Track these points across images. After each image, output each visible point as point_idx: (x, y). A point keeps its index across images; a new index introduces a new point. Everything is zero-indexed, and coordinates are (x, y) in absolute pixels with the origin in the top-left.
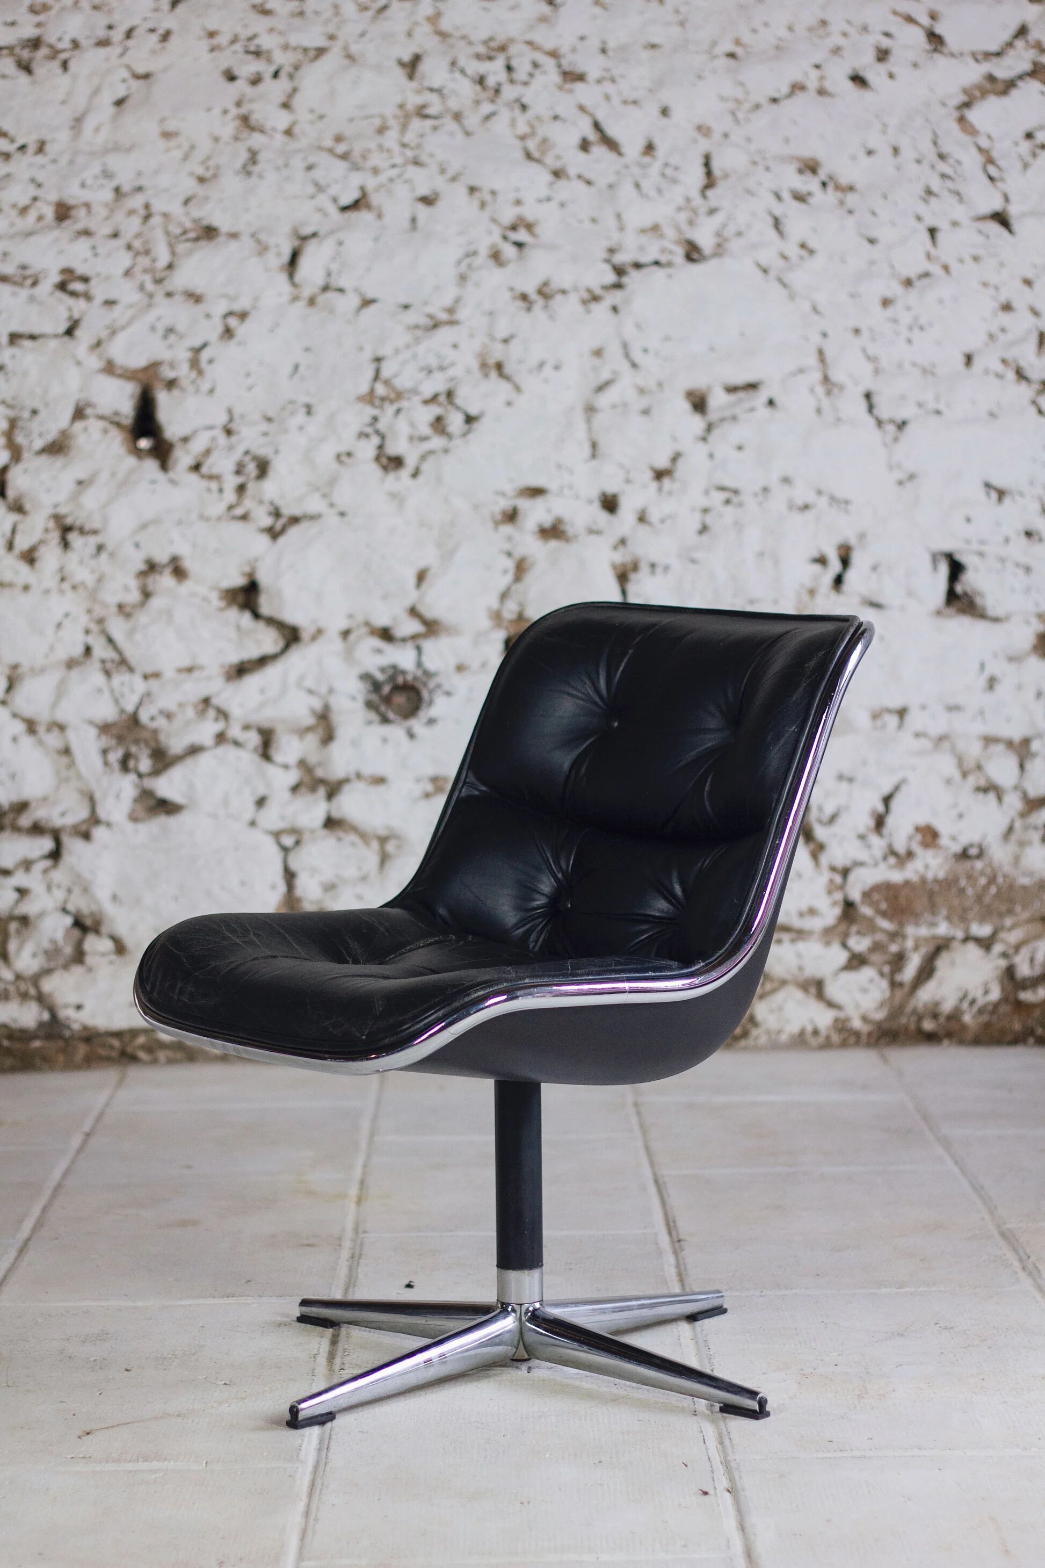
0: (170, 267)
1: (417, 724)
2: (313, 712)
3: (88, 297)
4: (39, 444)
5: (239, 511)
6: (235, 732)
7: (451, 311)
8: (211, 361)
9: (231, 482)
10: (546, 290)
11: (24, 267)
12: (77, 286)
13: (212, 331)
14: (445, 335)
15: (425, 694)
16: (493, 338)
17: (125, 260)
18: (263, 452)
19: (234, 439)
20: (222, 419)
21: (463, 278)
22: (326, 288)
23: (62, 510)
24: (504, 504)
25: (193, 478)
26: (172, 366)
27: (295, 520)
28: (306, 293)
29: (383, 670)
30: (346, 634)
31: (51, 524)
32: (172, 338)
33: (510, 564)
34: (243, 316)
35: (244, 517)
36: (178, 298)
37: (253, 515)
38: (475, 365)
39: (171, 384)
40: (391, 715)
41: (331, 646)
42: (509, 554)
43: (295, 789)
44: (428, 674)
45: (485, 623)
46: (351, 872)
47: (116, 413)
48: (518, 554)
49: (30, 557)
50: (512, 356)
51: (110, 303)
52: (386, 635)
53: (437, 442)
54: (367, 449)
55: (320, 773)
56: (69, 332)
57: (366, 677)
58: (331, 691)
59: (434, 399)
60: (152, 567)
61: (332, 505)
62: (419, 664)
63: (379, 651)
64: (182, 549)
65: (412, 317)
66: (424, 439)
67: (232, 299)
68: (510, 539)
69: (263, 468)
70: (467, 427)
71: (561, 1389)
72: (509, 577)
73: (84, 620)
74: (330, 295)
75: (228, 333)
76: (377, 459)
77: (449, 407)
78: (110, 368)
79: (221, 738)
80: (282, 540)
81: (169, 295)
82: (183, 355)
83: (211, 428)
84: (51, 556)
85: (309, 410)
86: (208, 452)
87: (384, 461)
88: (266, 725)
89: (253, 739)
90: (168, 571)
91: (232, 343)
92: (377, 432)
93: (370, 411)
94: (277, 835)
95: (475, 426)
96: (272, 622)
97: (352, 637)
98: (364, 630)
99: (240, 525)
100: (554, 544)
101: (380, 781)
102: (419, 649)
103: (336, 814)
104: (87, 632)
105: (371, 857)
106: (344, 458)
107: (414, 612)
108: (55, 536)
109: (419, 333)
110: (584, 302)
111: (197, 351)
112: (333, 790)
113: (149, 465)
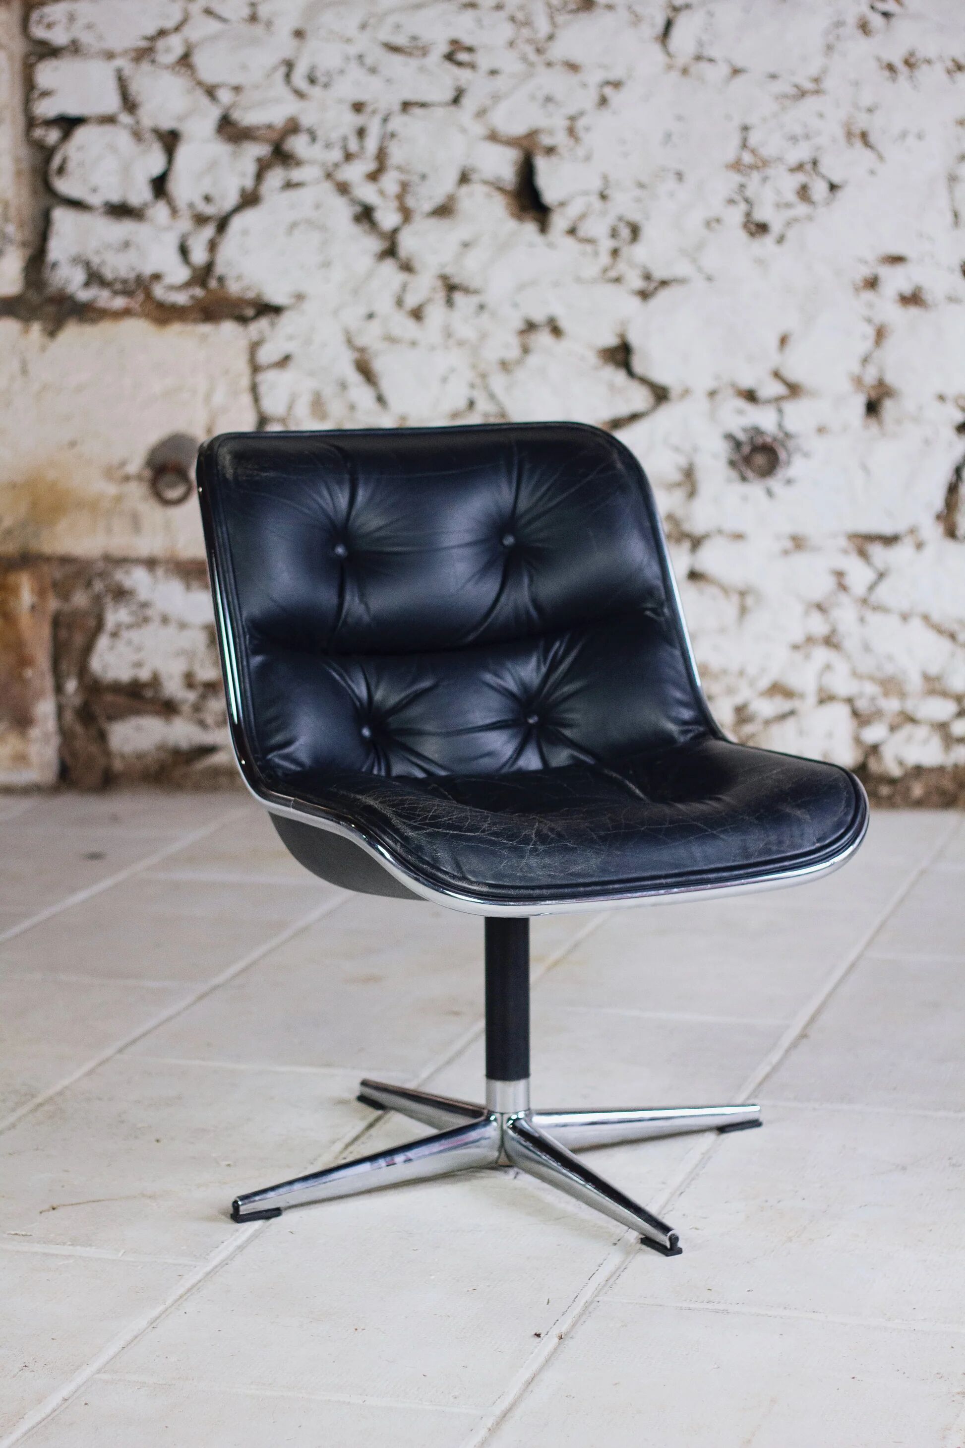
0: (551, 37)
1: (775, 483)
2: (680, 469)
3: (472, 66)
4: (428, 206)
5: (613, 274)
7: (816, 80)
8: (587, 129)
9: (606, 244)
10: (913, 60)
11: (414, 38)
12: (462, 56)
13: (587, 100)
14: (811, 104)
15: (782, 455)
16: (856, 106)
17: (507, 31)
18: (635, 216)
19: (609, 203)
20: (596, 184)
21: (829, 48)
22: (699, 58)
23: (449, 270)
24: (866, 271)
25: (569, 241)
26: (551, 133)
27: (664, 283)
28: (681, 61)
29: (745, 430)
30: (712, 394)
31: (439, 283)
32: (551, 107)
33: (870, 332)
34: (617, 85)
35: (618, 280)
36: (558, 68)
37: (626, 277)
38: (840, 133)
39: (550, 151)
40: (749, 475)
41: (698, 404)
42: (869, 321)
44: (788, 435)
45: (846, 386)
46: (712, 623)
47: (499, 179)
48: (878, 318)
49: (417, 314)
50: (876, 125)
51: (493, 72)
52: (750, 396)
53: (802, 209)
54: (735, 216)
55: (686, 527)
56: (456, 100)
57: (730, 437)
58: (695, 449)
59: (800, 167)
60: (531, 327)
61: (700, 269)
62: (780, 426)
63: (740, 412)
64: (559, 310)
65: (779, 87)
66: (788, 205)
67: (605, 67)
68: (870, 306)
69: (635, 231)
70: (831, 195)
72: (869, 344)
73: (469, 375)
74: (704, 66)
75: (603, 101)
76: (745, 225)
77: (814, 177)
78: (493, 137)
80: (652, 302)
81: (549, 64)
82: (559, 123)
83: (586, 193)
84: (436, 313)
85: (680, 176)
86: (583, 216)
87: (753, 228)
90: (547, 329)
91: (608, 111)
92: (747, 201)
93: (737, 178)
95: (840, 194)
96: (644, 381)
97: (719, 397)
98: (730, 391)
99: (611, 288)
100: (914, 311)
101: (739, 537)
102: (780, 411)
103: (697, 567)
104: (472, 386)
105: (730, 608)
106: (714, 225)
107: (777, 375)
108: (441, 295)
109: (788, 103)
110: (949, 72)
111: (572, 119)
112: (696, 544)
113: (530, 228)
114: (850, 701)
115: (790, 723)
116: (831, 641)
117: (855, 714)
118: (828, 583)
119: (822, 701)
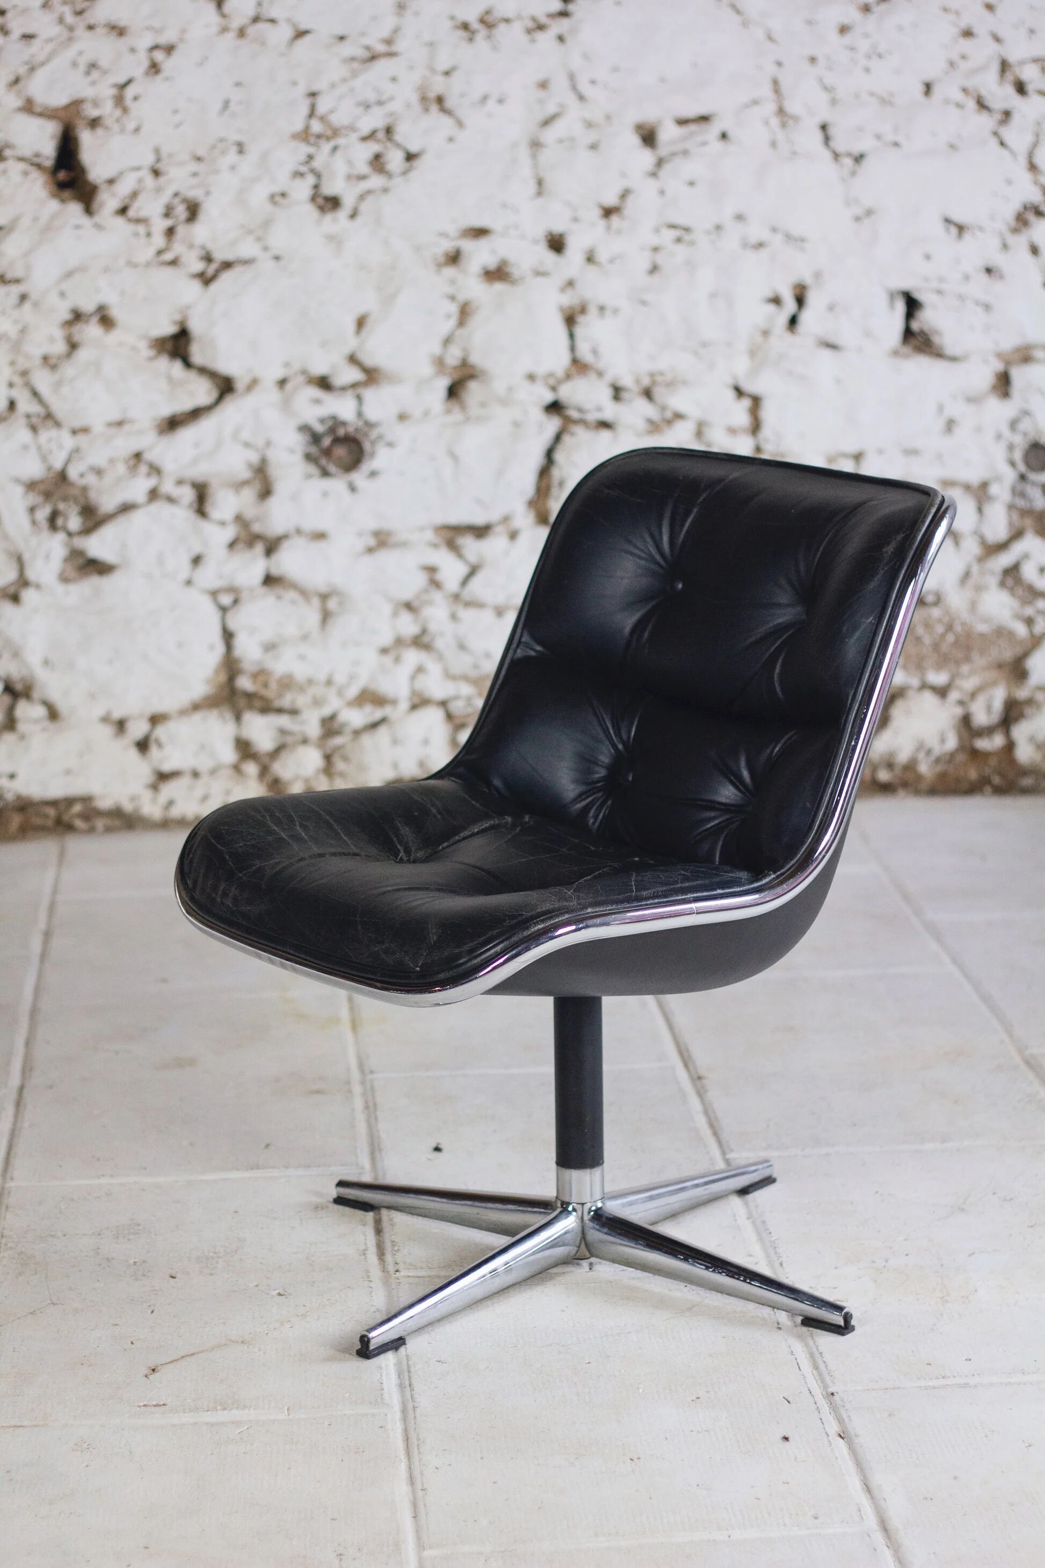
1: (358, 477)
2: (250, 466)
3: (5, 31)
5: (168, 256)
6: (168, 487)
7: (389, 42)
8: (136, 98)
9: (160, 225)
10: (489, 19)
13: (136, 66)
14: (383, 67)
15: (367, 446)
16: (433, 70)
18: (195, 193)
19: (162, 180)
20: (149, 159)
21: (401, 7)
22: (256, 19)
24: (447, 246)
25: (120, 221)
26: (96, 103)
27: (227, 265)
28: (236, 23)
29: (322, 421)
30: (282, 383)
32: (95, 74)
33: (454, 309)
34: (169, 49)
35: (174, 263)
36: (100, 31)
37: (183, 260)
38: (414, 98)
39: (94, 123)
40: (332, 468)
41: (267, 396)
42: (452, 298)
43: (232, 545)
44: (369, 425)
45: (427, 370)
46: (291, 630)
47: (37, 155)
48: (462, 297)
50: (454, 90)
51: (28, 37)
52: (324, 383)
53: (376, 181)
54: (303, 189)
55: (257, 528)
57: (305, 429)
58: (268, 444)
59: (372, 136)
60: (77, 317)
61: (266, 249)
62: (360, 414)
63: (317, 401)
64: (111, 298)
65: (348, 49)
66: (362, 178)
67: (158, 31)
68: (453, 282)
69: (193, 211)
70: (407, 165)
71: (629, 1296)
72: (452, 322)
73: (7, 373)
74: (261, 26)
75: (154, 68)
76: (313, 199)
77: (388, 144)
78: (29, 107)
79: (153, 494)
80: (214, 287)
81: (91, 28)
82: (106, 91)
83: (138, 169)
85: (241, 148)
86: (134, 195)
87: (320, 201)
88: (200, 479)
89: (187, 495)
90: (95, 320)
91: (159, 78)
92: (313, 171)
93: (305, 149)
94: (214, 594)
95: (416, 163)
96: (205, 371)
97: (289, 386)
98: (301, 379)
99: (169, 270)
100: (499, 286)
101: (320, 536)
102: (359, 398)
103: (275, 572)
104: (11, 385)
105: (312, 616)
106: (278, 199)
107: (353, 359)
109: (355, 65)
110: (529, 31)
111: (123, 86)
112: (271, 547)
113: (75, 209)
114: (443, 704)
115: (383, 731)
116: (421, 642)
117: (449, 717)
118: (421, 580)
119: (414, 707)
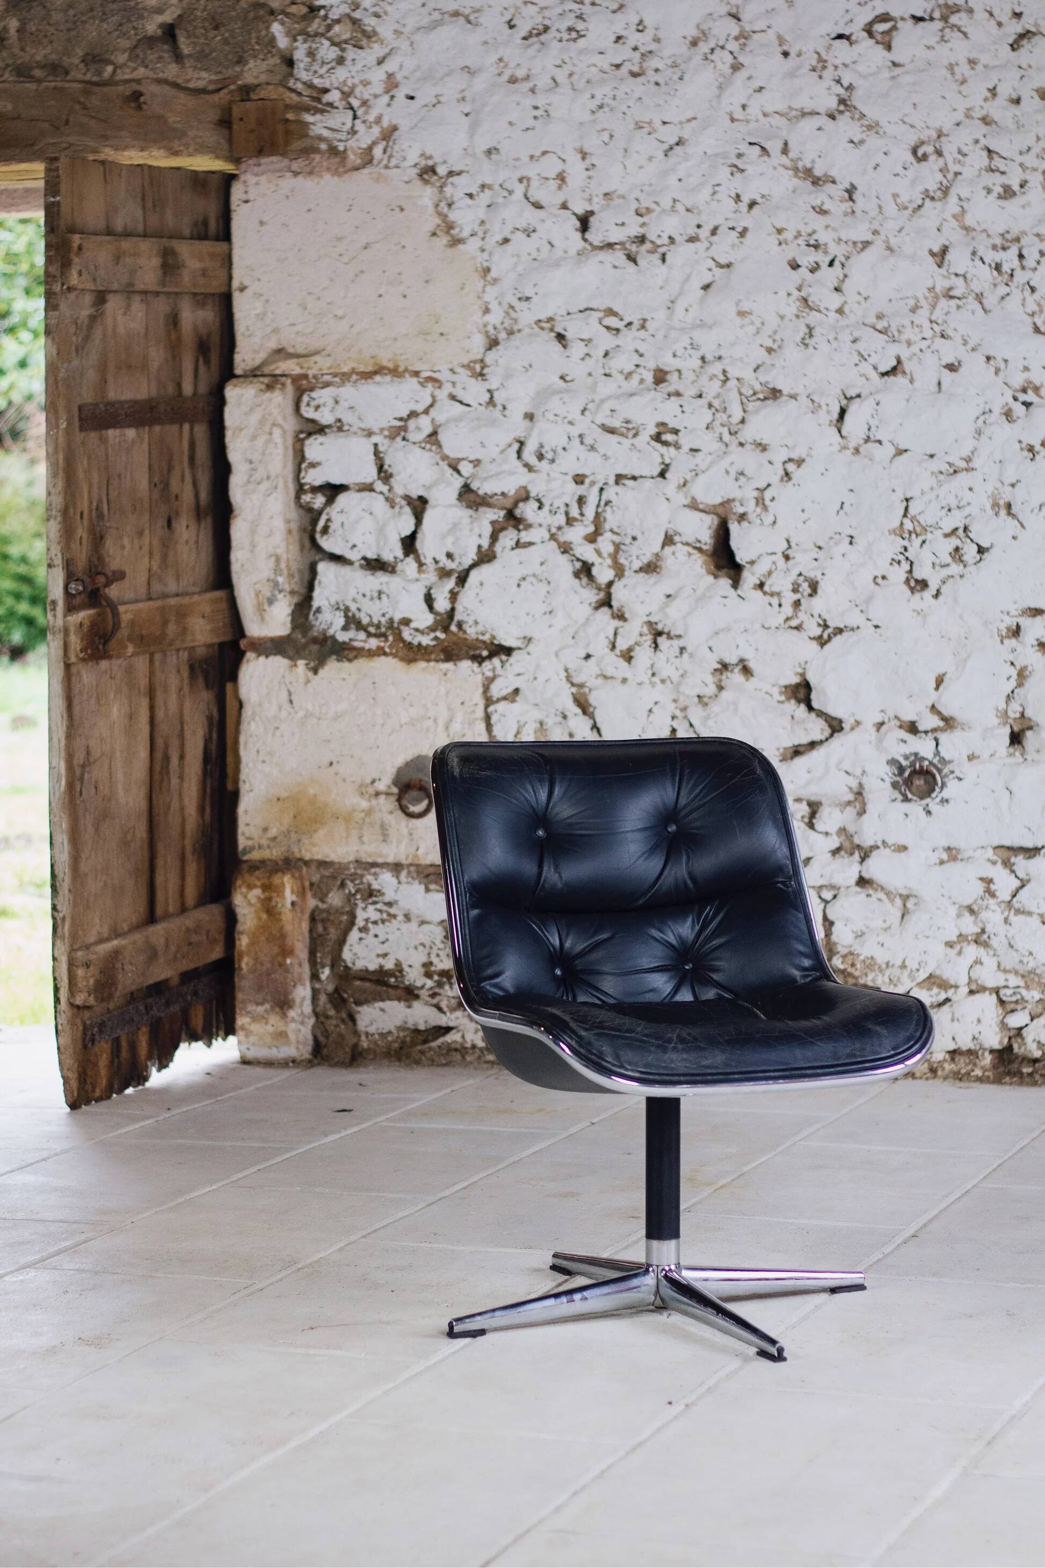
0: (743, 421)
1: (932, 803)
2: (851, 789)
3: (677, 446)
4: (637, 565)
5: (794, 623)
7: (968, 460)
8: (773, 499)
9: (789, 598)
11: (628, 422)
12: (668, 437)
13: (773, 475)
14: (963, 480)
15: (939, 779)
16: (1003, 483)
17: (707, 416)
18: (814, 574)
19: (791, 562)
20: (782, 546)
21: (979, 432)
22: (868, 440)
23: (653, 619)
24: (1011, 622)
25: (758, 594)
26: (742, 502)
27: (840, 631)
28: (852, 445)
29: (906, 757)
30: (879, 725)
31: (645, 630)
32: (743, 480)
33: (1014, 673)
34: (800, 462)
35: (798, 628)
36: (749, 447)
37: (804, 626)
38: (988, 505)
39: (742, 517)
40: (910, 796)
41: (867, 735)
42: (1013, 664)
43: (835, 852)
44: (943, 761)
45: (994, 720)
46: (878, 923)
47: (699, 541)
48: (1021, 663)
49: (628, 656)
50: (1018, 497)
51: (694, 451)
52: (912, 728)
53: (955, 569)
54: (898, 574)
55: (857, 840)
56: (662, 474)
57: (893, 762)
58: (865, 773)
59: (953, 533)
60: (725, 667)
61: (868, 619)
62: (937, 753)
63: (905, 741)
64: (749, 654)
65: (936, 465)
66: (945, 566)
67: (791, 448)
68: (1013, 651)
69: (814, 587)
70: (978, 557)
72: (1013, 683)
73: (671, 708)
74: (870, 445)
75: (787, 476)
76: (907, 581)
77: (966, 540)
78: (694, 506)
80: (827, 647)
81: (741, 444)
82: (751, 494)
83: (773, 554)
84: (644, 655)
85: (852, 540)
86: (770, 573)
87: (913, 583)
88: (813, 798)
89: (802, 810)
90: (737, 670)
91: (790, 483)
92: (907, 560)
93: (901, 542)
94: (818, 889)
95: (986, 556)
96: (821, 714)
97: (884, 728)
98: (894, 723)
99: (793, 633)
101: (902, 848)
102: (937, 740)
103: (866, 875)
104: (673, 718)
105: (895, 912)
106: (880, 580)
107: (934, 709)
108: (649, 638)
109: (942, 478)
111: (761, 491)
112: (865, 854)
113: (725, 583)
114: (997, 991)
115: (946, 1008)
116: (981, 939)
117: (1002, 1002)
118: (980, 888)
119: (972, 992)
